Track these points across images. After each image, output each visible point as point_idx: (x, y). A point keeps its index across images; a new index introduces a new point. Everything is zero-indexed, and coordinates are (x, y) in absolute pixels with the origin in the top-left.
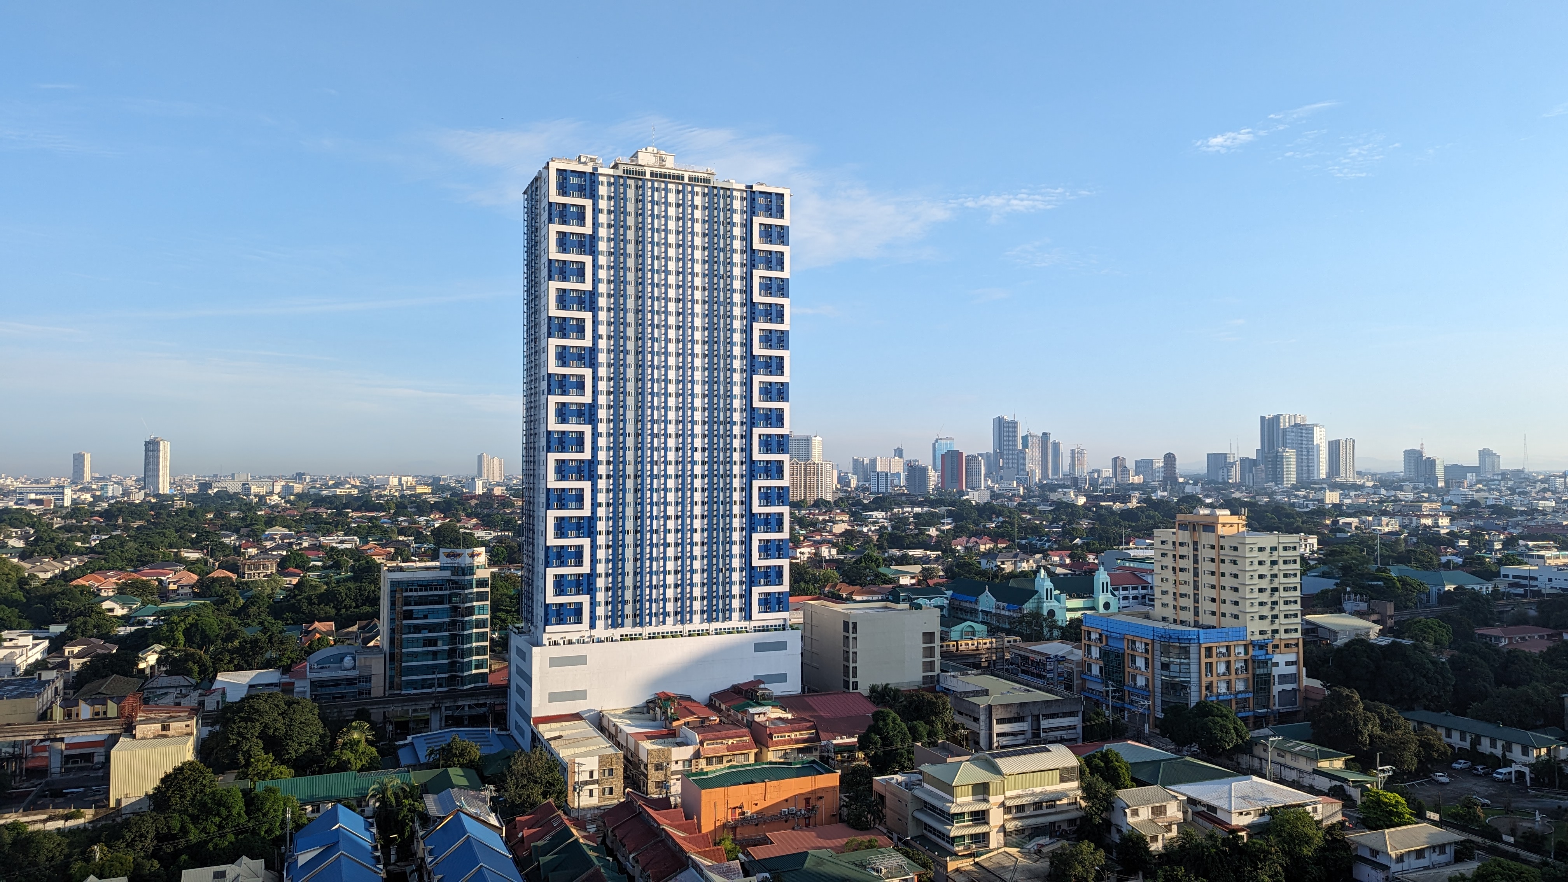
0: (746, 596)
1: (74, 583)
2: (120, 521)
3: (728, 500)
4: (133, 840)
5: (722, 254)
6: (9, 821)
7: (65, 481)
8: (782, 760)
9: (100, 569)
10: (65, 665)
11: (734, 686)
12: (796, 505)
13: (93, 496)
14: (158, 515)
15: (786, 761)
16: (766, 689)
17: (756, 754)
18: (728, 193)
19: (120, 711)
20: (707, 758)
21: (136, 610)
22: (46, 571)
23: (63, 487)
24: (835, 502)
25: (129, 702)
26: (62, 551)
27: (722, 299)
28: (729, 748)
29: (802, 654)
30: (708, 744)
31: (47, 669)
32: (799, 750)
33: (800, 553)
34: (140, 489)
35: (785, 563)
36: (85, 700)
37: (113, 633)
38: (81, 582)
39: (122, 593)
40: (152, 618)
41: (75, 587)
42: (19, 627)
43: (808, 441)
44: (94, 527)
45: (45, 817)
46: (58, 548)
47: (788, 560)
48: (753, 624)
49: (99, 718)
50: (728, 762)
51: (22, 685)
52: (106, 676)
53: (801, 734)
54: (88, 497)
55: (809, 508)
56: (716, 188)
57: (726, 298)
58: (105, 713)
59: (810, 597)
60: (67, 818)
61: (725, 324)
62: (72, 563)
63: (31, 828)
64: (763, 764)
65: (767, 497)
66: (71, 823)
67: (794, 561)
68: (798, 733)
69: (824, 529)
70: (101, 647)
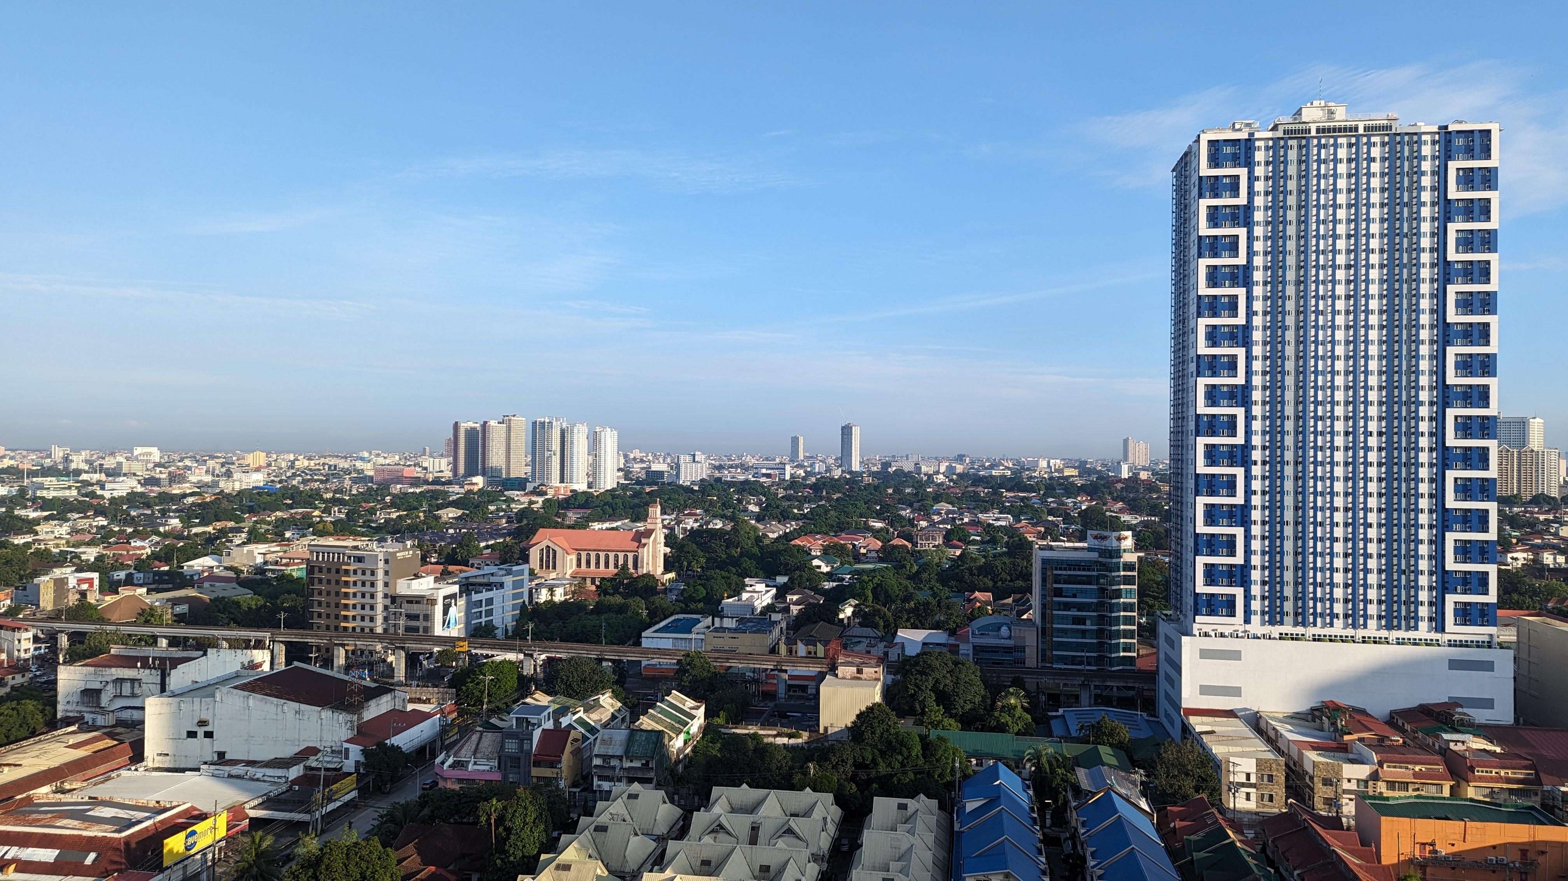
0: (1438, 604)
1: (793, 543)
2: (824, 493)
3: (1413, 492)
4: (837, 763)
5: (1406, 209)
6: (752, 732)
7: (786, 459)
8: (1488, 800)
9: (811, 533)
10: (787, 610)
11: (1421, 706)
12: (1504, 501)
13: (805, 472)
14: (851, 489)
15: (1494, 801)
16: (1465, 714)
17: (1451, 787)
18: (1415, 138)
19: (826, 651)
20: (1387, 782)
21: (837, 569)
22: (774, 532)
23: (785, 464)
24: (1562, 499)
25: (834, 645)
26: (784, 517)
27: (1405, 261)
28: (1416, 775)
29: (1515, 678)
30: (1389, 767)
31: (775, 612)
32: (1511, 791)
33: (1512, 558)
34: (838, 467)
35: (1492, 570)
36: (802, 641)
37: (820, 587)
38: (797, 542)
39: (827, 553)
40: (848, 576)
41: (794, 546)
42: (756, 576)
43: (1522, 425)
44: (806, 497)
45: (775, 732)
46: (781, 513)
47: (1496, 566)
48: (1446, 637)
49: (811, 657)
50: (1414, 790)
51: (759, 623)
52: (816, 622)
53: (1515, 774)
54: (801, 472)
55: (1524, 504)
56: (1399, 134)
57: (1410, 259)
58: (815, 653)
59: (1526, 612)
60: (790, 736)
61: (1410, 290)
62: (791, 526)
63: (766, 740)
64: (1462, 800)
65: (1465, 489)
66: (792, 741)
67: (1503, 567)
68: (1510, 771)
69: (1547, 531)
70: (813, 597)
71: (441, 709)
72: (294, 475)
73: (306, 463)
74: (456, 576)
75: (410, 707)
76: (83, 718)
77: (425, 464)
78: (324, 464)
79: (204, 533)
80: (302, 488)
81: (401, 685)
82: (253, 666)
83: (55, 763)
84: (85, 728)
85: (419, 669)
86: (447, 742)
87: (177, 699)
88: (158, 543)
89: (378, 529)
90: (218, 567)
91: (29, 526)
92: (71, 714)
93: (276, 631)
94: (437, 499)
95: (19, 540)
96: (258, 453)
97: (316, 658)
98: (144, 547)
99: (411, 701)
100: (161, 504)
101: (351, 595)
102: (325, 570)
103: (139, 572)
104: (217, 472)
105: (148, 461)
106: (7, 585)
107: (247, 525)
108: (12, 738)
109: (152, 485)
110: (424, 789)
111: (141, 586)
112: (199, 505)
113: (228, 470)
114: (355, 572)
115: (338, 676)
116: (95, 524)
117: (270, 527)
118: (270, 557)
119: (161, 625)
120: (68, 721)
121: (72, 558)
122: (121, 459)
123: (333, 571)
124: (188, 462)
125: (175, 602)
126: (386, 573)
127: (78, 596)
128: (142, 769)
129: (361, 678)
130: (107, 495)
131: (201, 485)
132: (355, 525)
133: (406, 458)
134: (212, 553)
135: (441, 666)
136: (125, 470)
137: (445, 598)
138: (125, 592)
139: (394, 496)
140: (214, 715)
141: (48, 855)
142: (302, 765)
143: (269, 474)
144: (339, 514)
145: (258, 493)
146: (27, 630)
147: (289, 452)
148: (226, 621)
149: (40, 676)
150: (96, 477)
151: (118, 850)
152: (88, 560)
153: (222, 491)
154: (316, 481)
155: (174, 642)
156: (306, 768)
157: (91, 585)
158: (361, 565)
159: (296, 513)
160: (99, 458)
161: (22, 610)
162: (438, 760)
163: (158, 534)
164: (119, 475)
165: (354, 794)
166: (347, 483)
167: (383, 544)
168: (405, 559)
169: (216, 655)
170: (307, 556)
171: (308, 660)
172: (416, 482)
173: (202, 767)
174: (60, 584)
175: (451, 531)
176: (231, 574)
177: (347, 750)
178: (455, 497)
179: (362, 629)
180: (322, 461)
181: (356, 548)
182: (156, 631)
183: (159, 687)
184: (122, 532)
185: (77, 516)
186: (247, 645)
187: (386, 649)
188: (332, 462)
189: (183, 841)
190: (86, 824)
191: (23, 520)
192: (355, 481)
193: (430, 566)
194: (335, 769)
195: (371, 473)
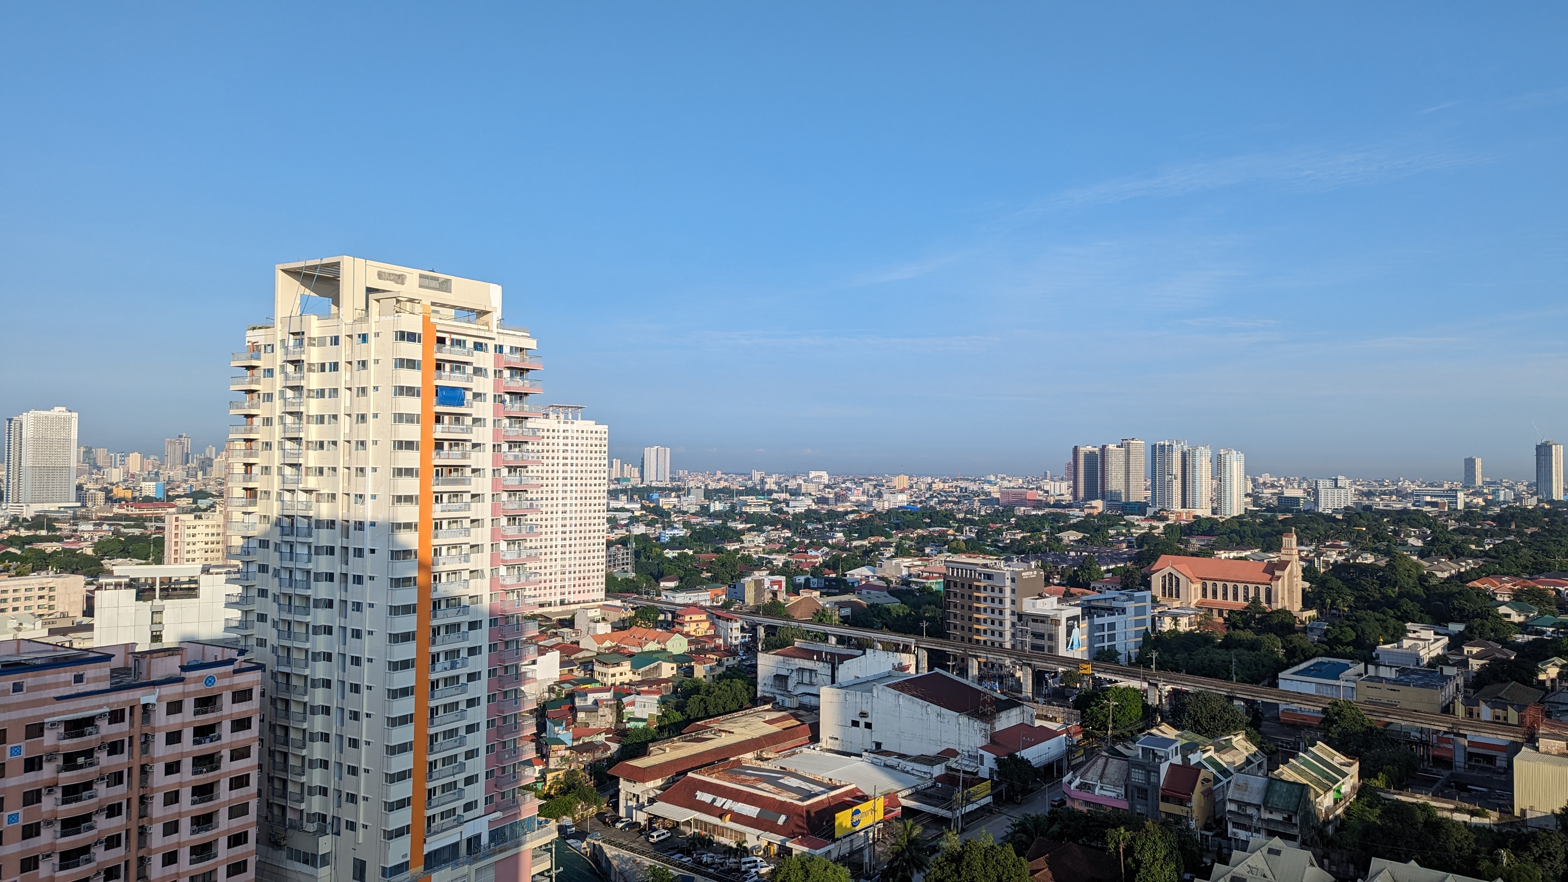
1: (1470, 584)
2: (1513, 527)
4: (1541, 856)
6: (1421, 801)
7: (1458, 485)
9: (1495, 573)
10: (1464, 664)
13: (1485, 500)
14: (1552, 522)
19: (1521, 719)
21: (1534, 619)
22: (1443, 571)
23: (1456, 491)
25: (1531, 713)
26: (1457, 553)
31: (1448, 664)
34: (1532, 495)
36: (1486, 702)
37: (1509, 640)
38: (1476, 584)
39: (1518, 599)
40: (1551, 629)
41: (1471, 588)
42: (1421, 621)
44: (1487, 531)
45: (1452, 806)
46: (1453, 549)
49: (1499, 723)
51: (1427, 676)
52: (1505, 681)
54: (1480, 501)
58: (1506, 718)
60: (1473, 814)
62: (1467, 565)
63: (1439, 814)
66: (1476, 820)
70: (1498, 651)
71: (1067, 729)
72: (932, 496)
73: (941, 486)
74: (1078, 598)
75: (1038, 723)
76: (775, 698)
77: (1046, 488)
78: (956, 487)
79: (862, 546)
80: (938, 508)
81: (1029, 701)
82: (902, 668)
83: (756, 735)
84: (778, 708)
85: (1045, 687)
86: (1073, 763)
87: (843, 691)
88: (827, 553)
89: (1004, 549)
90: (873, 577)
91: (737, 536)
92: (767, 695)
93: (919, 638)
94: (1058, 522)
95: (731, 547)
96: (902, 476)
97: (953, 666)
98: (817, 556)
99: (1039, 717)
100: (829, 520)
101: (982, 610)
102: (959, 585)
103: (814, 577)
104: (871, 493)
105: (819, 483)
106: (723, 583)
107: (894, 540)
108: (727, 710)
109: (823, 503)
110: (1053, 806)
111: (815, 589)
112: (858, 521)
113: (879, 491)
114: (985, 588)
115: (972, 685)
116: (782, 535)
117: (913, 543)
118: (914, 571)
119: (831, 625)
120: (765, 701)
121: (767, 563)
122: (801, 482)
123: (966, 586)
124: (849, 484)
125: (841, 605)
126: (1013, 591)
127: (771, 595)
128: (818, 749)
129: (992, 689)
130: (791, 511)
131: (859, 504)
132: (984, 544)
133: (1028, 482)
134: (868, 564)
135: (1066, 686)
136: (803, 491)
137: (1068, 619)
138: (804, 594)
139: (1019, 518)
140: (872, 709)
141: (752, 811)
142: (943, 764)
143: (911, 495)
144: (970, 533)
145: (903, 512)
146: (736, 621)
147: (927, 476)
148: (880, 625)
149: (745, 660)
150: (783, 496)
151: (801, 816)
152: (778, 565)
153: (875, 510)
154: (950, 502)
155: (841, 640)
156: (948, 768)
157: (780, 587)
158: (990, 582)
159: (934, 531)
160: (785, 480)
161: (733, 604)
162: (1066, 779)
163: (827, 545)
164: (799, 495)
165: (989, 799)
166: (977, 504)
167: (1009, 563)
168: (1030, 579)
169: (873, 655)
170: (944, 571)
171: (946, 668)
172: (1038, 504)
173: (864, 753)
174: (759, 583)
175: (1073, 554)
176: (883, 584)
177: (982, 756)
178: (1075, 521)
179: (993, 644)
180: (955, 483)
181: (985, 566)
182: (828, 629)
183: (830, 678)
184: (802, 542)
185: (770, 528)
186: (896, 648)
187: (1014, 664)
188: (963, 484)
189: (850, 818)
190: (779, 790)
191: (733, 531)
192: (983, 503)
193: (1053, 587)
194: (972, 773)
195: (997, 495)
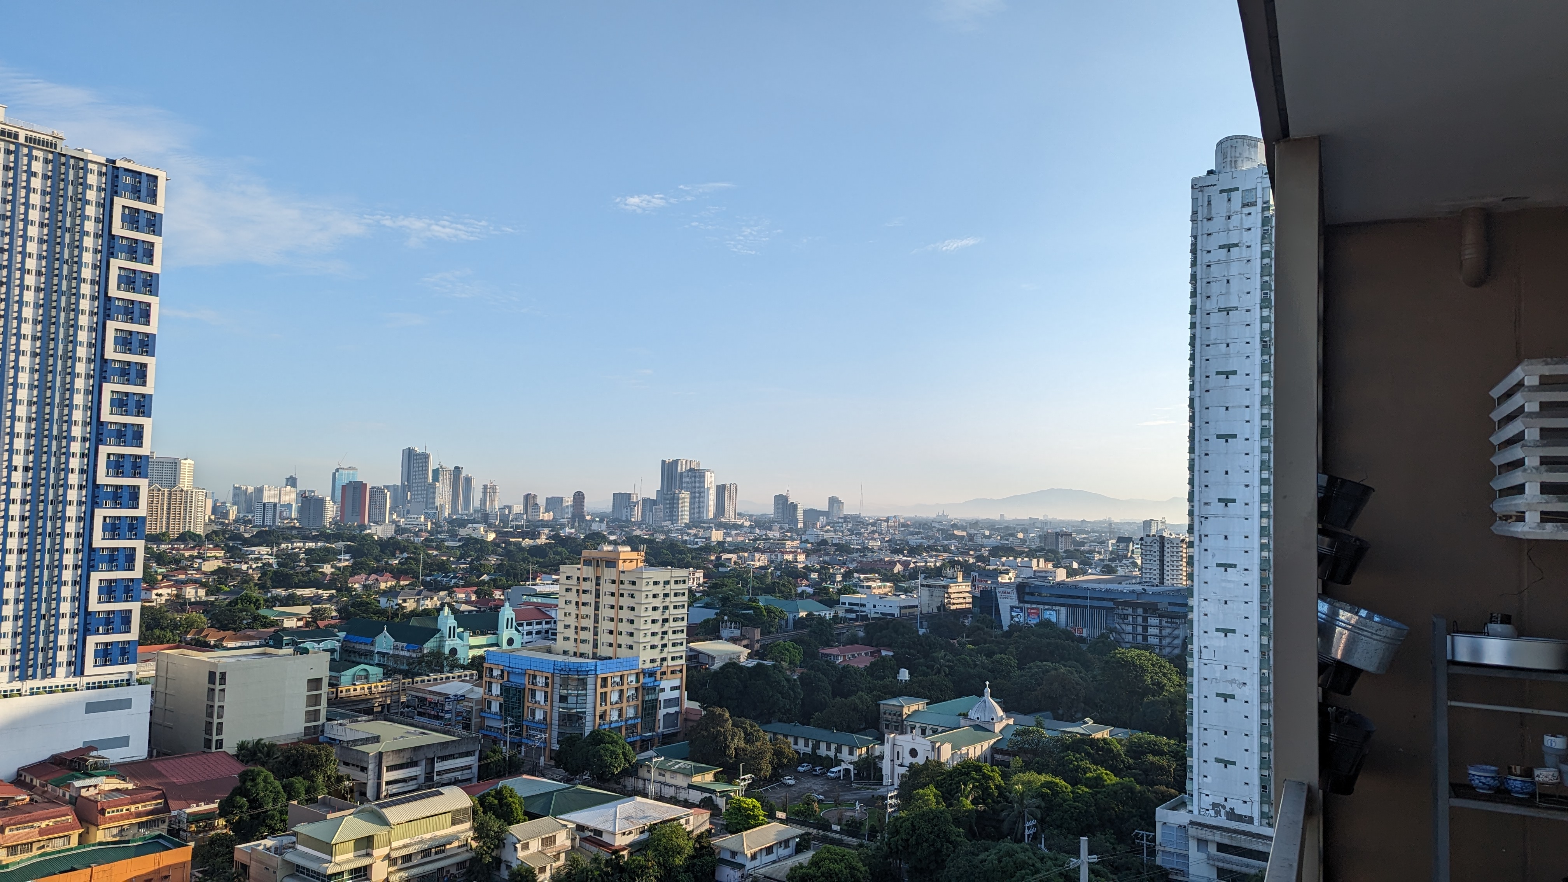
0: (78, 648)
3: (58, 531)
5: (67, 235)
8: (117, 839)
11: (53, 757)
12: (156, 539)
15: (123, 838)
16: (99, 757)
17: (80, 835)
18: (81, 164)
20: (8, 847)
24: (207, 536)
27: (64, 288)
28: (42, 832)
29: (151, 712)
30: (11, 830)
32: (140, 825)
33: (157, 595)
35: (135, 607)
43: (174, 465)
47: (139, 604)
48: (85, 680)
50: (39, 849)
53: (145, 806)
55: (171, 541)
56: (64, 155)
57: (70, 288)
59: (166, 646)
61: (68, 319)
64: (90, 846)
65: (114, 528)
67: (147, 604)
68: (140, 805)
69: (191, 566)
